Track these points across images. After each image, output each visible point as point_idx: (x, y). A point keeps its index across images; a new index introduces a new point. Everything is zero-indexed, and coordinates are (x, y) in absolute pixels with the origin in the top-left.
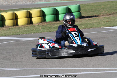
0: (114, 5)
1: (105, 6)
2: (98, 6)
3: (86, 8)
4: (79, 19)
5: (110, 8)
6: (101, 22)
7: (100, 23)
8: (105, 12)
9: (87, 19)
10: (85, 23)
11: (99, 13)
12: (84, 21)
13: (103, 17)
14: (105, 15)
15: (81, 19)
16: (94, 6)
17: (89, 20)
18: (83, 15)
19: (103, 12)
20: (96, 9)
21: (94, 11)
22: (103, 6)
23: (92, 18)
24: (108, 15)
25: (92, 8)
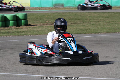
0: (56, 15)
1: (49, 16)
2: (43, 16)
3: (32, 17)
4: (26, 26)
5: (53, 18)
6: (46, 30)
7: (44, 31)
8: (49, 22)
9: (33, 27)
10: (31, 30)
11: (43, 22)
12: (31, 28)
13: (47, 26)
14: (49, 24)
15: (28, 27)
16: (39, 16)
17: (35, 27)
18: (29, 23)
19: (47, 21)
20: (41, 18)
21: (39, 20)
22: (47, 16)
23: (37, 26)
24: (51, 24)
25: (37, 17)
